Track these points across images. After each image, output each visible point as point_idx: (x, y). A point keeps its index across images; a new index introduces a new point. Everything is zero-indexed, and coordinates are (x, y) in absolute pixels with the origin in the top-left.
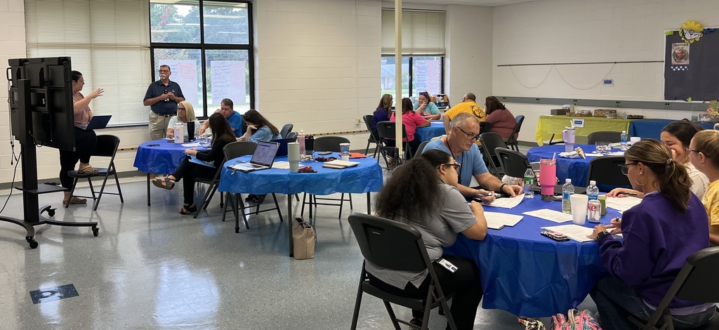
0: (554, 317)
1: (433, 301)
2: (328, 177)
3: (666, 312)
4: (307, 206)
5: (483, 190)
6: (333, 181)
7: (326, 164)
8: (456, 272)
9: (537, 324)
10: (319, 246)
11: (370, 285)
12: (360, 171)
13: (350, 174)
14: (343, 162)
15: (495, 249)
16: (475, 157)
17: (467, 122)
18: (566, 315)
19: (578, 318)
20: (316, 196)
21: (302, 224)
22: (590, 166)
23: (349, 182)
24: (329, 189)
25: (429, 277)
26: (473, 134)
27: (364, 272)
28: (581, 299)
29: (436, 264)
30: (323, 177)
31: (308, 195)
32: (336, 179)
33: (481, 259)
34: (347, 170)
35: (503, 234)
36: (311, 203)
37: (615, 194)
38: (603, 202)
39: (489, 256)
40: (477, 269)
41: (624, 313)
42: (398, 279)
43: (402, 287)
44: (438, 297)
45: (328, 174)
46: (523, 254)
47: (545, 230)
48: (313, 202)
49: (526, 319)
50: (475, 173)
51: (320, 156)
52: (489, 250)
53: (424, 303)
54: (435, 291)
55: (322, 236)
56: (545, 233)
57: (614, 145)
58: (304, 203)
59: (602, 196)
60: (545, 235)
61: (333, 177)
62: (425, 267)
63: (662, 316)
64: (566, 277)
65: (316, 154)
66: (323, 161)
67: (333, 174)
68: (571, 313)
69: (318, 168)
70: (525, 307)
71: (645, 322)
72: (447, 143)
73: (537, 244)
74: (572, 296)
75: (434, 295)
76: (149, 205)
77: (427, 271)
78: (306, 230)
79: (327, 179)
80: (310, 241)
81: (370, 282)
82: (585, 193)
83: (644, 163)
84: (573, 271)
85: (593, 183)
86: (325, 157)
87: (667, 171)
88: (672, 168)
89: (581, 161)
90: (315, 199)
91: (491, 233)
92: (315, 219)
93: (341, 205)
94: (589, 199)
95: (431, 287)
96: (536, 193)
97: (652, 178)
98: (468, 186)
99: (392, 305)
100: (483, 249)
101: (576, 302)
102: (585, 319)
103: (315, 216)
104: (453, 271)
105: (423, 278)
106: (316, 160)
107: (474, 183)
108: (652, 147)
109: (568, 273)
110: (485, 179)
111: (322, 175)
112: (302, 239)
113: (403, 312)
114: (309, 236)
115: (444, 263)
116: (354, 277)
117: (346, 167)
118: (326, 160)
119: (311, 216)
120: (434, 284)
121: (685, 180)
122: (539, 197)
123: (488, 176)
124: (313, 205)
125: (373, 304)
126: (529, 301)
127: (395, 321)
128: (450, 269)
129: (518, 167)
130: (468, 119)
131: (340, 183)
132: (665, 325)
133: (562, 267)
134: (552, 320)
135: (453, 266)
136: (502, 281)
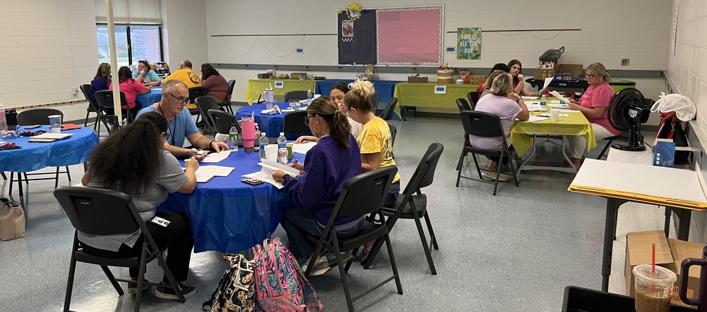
0: (254, 248)
1: (148, 256)
2: (36, 152)
3: (331, 228)
4: (16, 185)
5: (194, 150)
6: (41, 155)
7: (33, 138)
8: (169, 226)
9: (239, 258)
10: (30, 224)
11: (83, 253)
12: (73, 142)
13: (61, 146)
14: (54, 134)
15: (203, 199)
16: (187, 120)
17: (177, 88)
18: (262, 245)
19: (271, 245)
20: (27, 173)
21: (8, 204)
22: (284, 120)
23: (59, 154)
24: (38, 165)
26: (182, 98)
27: (76, 241)
28: (273, 230)
29: (149, 223)
30: (29, 153)
31: (16, 174)
32: (46, 153)
33: (191, 210)
34: (58, 142)
35: (209, 186)
36: (20, 180)
37: (300, 141)
38: (290, 149)
39: (198, 209)
40: (187, 219)
41: (304, 234)
42: (111, 243)
43: (116, 250)
44: (152, 251)
45: (36, 149)
46: (226, 200)
47: (244, 177)
48: (23, 178)
49: (230, 255)
50: (188, 134)
51: (26, 131)
52: (198, 201)
53: (139, 260)
54: (149, 247)
55: (34, 212)
56: (245, 180)
57: (302, 101)
58: (12, 181)
59: (290, 144)
60: (245, 182)
61: (42, 152)
62: (138, 227)
63: (329, 232)
64: (261, 214)
65: (22, 129)
66: (30, 136)
67: (41, 148)
68: (265, 242)
69: (24, 144)
70: (231, 244)
71: (318, 238)
72: (160, 108)
73: (237, 190)
74: (267, 229)
75: (148, 250)
77: (140, 231)
78: (12, 209)
79: (35, 154)
80: (20, 220)
81: (84, 251)
82: (277, 143)
83: (319, 115)
84: (267, 208)
85: (282, 134)
86: (32, 131)
87: (334, 120)
88: (337, 117)
89: (278, 116)
90: (25, 175)
91: (200, 187)
92: (27, 196)
93: (57, 178)
94: (279, 148)
95: (145, 244)
96: (240, 146)
97: (325, 125)
98: (181, 147)
99: (111, 268)
100: (192, 202)
101: (269, 233)
102: (275, 245)
103: (27, 193)
104: (165, 226)
105: (137, 237)
106: (21, 135)
107: (187, 143)
108: (324, 102)
109: (263, 211)
110: (196, 139)
111: (28, 150)
112: (9, 220)
113: (121, 272)
114: (17, 215)
116: (66, 247)
117: (57, 140)
118: (33, 134)
119: (21, 194)
120: (147, 241)
121: (346, 125)
122: (243, 149)
123: (199, 136)
124: (24, 183)
125: (89, 271)
126: (234, 239)
127: (115, 282)
128: (163, 224)
129: (226, 123)
130: (177, 85)
131: (51, 156)
132: (331, 238)
133: (258, 206)
134: (252, 251)
135: (165, 221)
136: (211, 227)
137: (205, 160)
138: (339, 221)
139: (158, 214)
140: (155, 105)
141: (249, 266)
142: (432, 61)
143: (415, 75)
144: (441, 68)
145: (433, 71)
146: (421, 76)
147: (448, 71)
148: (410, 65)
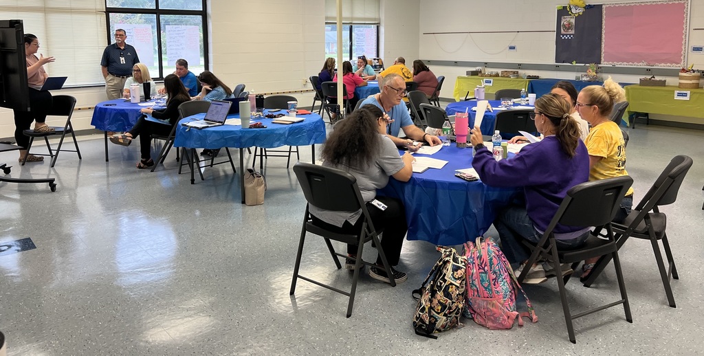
0: (465, 244)
1: (366, 236)
2: (277, 132)
3: (551, 236)
4: (258, 158)
5: (409, 140)
6: (281, 135)
7: (275, 120)
8: (386, 210)
9: (451, 251)
10: (269, 193)
12: (305, 126)
13: (296, 128)
14: (290, 118)
15: (417, 189)
16: (403, 112)
17: (395, 81)
18: (474, 242)
19: (483, 244)
20: (267, 149)
21: (253, 175)
22: (496, 118)
23: (295, 135)
24: (278, 143)
25: (363, 216)
27: (307, 213)
28: (486, 229)
29: (369, 204)
30: (272, 132)
31: (259, 149)
32: (284, 133)
33: (406, 198)
34: (294, 125)
35: (424, 177)
36: (261, 156)
37: (515, 141)
38: (505, 148)
39: (413, 198)
41: (519, 238)
42: (336, 218)
43: (340, 225)
44: (370, 232)
45: (277, 129)
46: (441, 193)
47: (458, 172)
48: (264, 154)
49: (442, 248)
50: (402, 125)
51: (270, 114)
52: (413, 190)
53: (359, 238)
54: (368, 228)
55: (271, 184)
56: (458, 175)
57: (515, 100)
58: (255, 155)
59: (504, 143)
60: (458, 177)
61: (281, 132)
62: (360, 207)
63: (548, 239)
64: (475, 211)
65: (266, 111)
66: (272, 118)
67: (281, 129)
68: (478, 240)
69: (268, 124)
70: (442, 237)
71: (535, 244)
72: (380, 100)
73: (452, 184)
74: (479, 227)
75: (367, 231)
76: (107, 160)
77: (361, 210)
78: (256, 179)
79: (276, 134)
80: (261, 189)
81: (313, 223)
82: (491, 141)
83: (545, 115)
84: (481, 206)
86: (274, 114)
89: (489, 114)
90: (265, 151)
91: (415, 176)
92: (265, 169)
93: (289, 156)
94: (494, 146)
95: (364, 224)
96: (452, 141)
99: (332, 241)
100: (408, 189)
101: (482, 231)
102: (489, 245)
103: (265, 167)
104: (383, 209)
105: (357, 217)
106: (266, 116)
107: (402, 134)
109: (476, 208)
110: (410, 131)
111: (271, 130)
112: (253, 188)
113: (341, 247)
114: (259, 184)
115: (376, 203)
116: (298, 218)
117: (293, 123)
118: (275, 117)
119: (261, 167)
120: (367, 222)
122: (455, 145)
123: (413, 128)
124: (264, 157)
125: (316, 242)
126: (446, 232)
127: (335, 255)
128: (381, 208)
129: (438, 119)
131: (288, 136)
132: (550, 246)
133: (471, 202)
134: (464, 247)
135: (383, 205)
136: (423, 216)
137: (418, 152)
138: (559, 230)
139: (377, 198)
140: (376, 96)
141: (462, 262)
142: (672, 62)
143: (649, 77)
144: (684, 70)
145: (674, 73)
146: (657, 78)
147: (693, 74)
148: (642, 65)
